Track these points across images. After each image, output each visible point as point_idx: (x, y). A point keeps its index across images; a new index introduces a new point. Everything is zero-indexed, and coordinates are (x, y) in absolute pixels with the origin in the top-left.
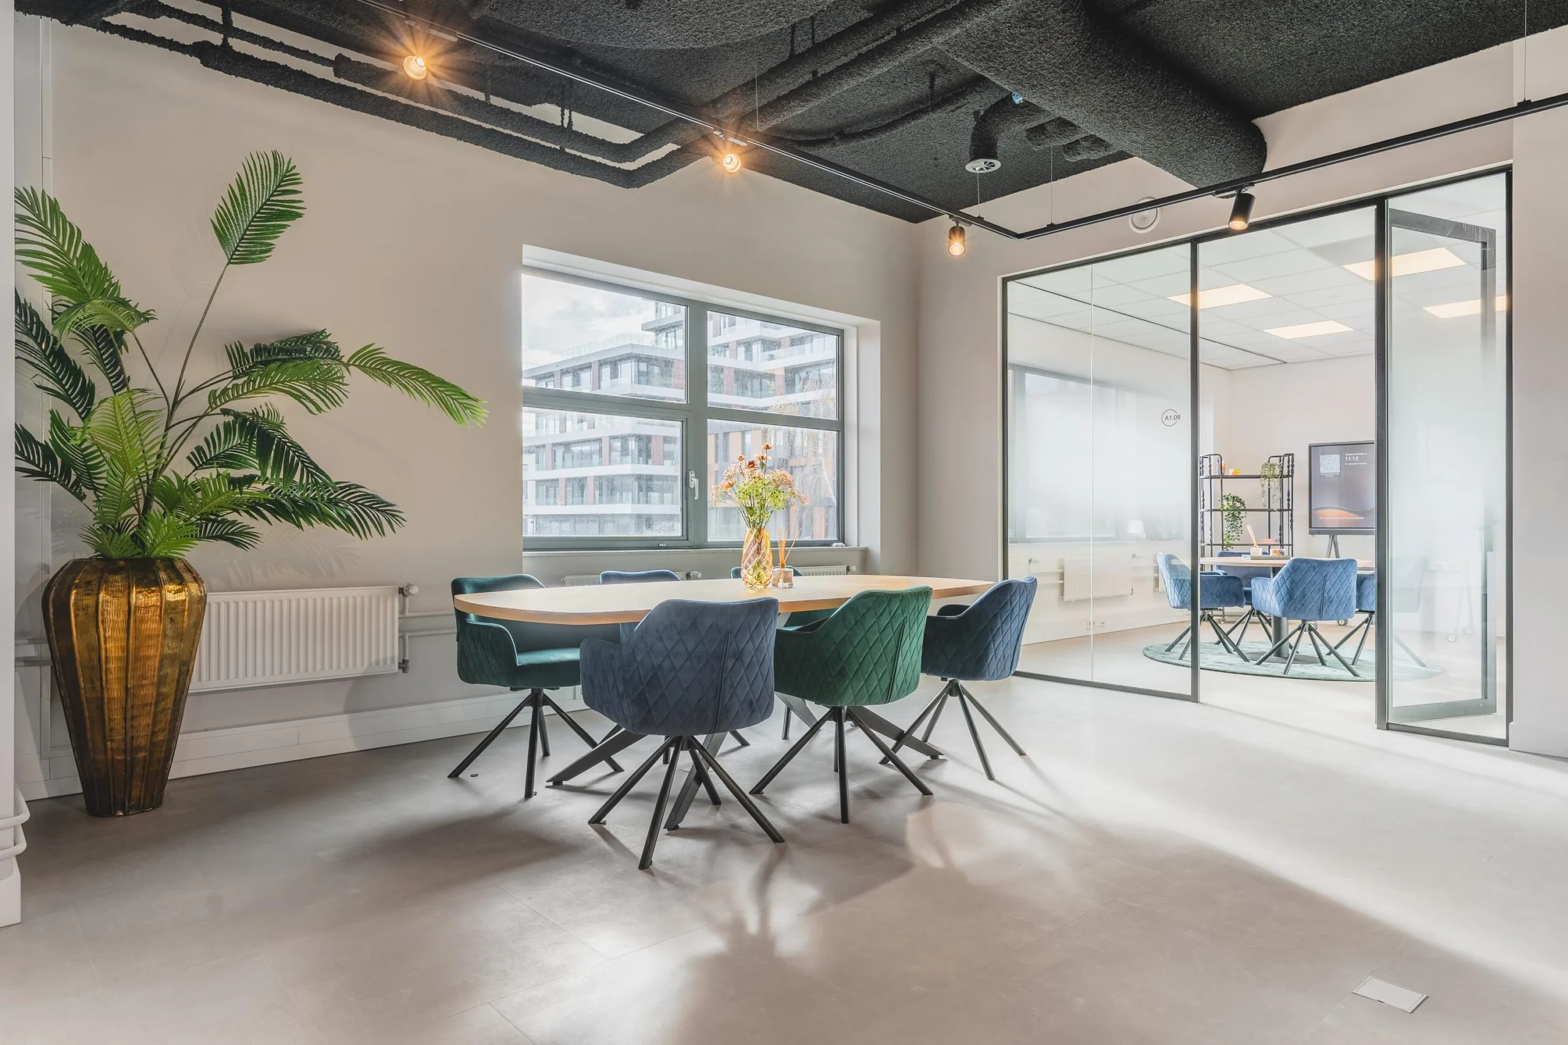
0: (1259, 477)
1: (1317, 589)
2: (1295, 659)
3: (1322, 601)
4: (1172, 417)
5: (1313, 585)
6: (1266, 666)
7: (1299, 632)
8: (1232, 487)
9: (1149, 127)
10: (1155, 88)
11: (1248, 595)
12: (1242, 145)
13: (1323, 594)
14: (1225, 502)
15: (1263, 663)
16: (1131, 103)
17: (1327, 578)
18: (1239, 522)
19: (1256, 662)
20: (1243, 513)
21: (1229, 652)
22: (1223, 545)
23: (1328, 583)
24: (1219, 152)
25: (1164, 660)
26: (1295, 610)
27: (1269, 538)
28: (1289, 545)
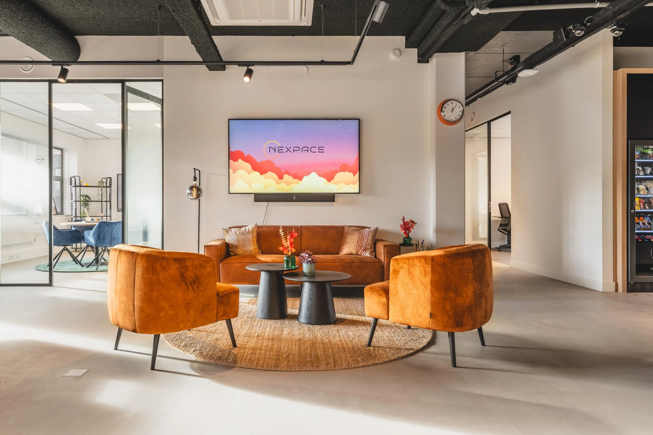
0: (97, 187)
1: (109, 234)
2: (101, 264)
3: (111, 239)
4: (40, 159)
5: (108, 232)
6: (90, 268)
7: (103, 252)
8: (85, 191)
9: (19, 28)
10: (21, 11)
11: (83, 238)
12: (68, 46)
13: (112, 236)
14: (82, 198)
15: (89, 267)
16: (7, 15)
17: (113, 229)
18: (88, 206)
19: (86, 267)
20: (90, 203)
21: (77, 264)
22: (81, 217)
23: (113, 231)
24: (57, 47)
25: (45, 270)
26: (100, 243)
27: (102, 213)
28: (110, 216)
